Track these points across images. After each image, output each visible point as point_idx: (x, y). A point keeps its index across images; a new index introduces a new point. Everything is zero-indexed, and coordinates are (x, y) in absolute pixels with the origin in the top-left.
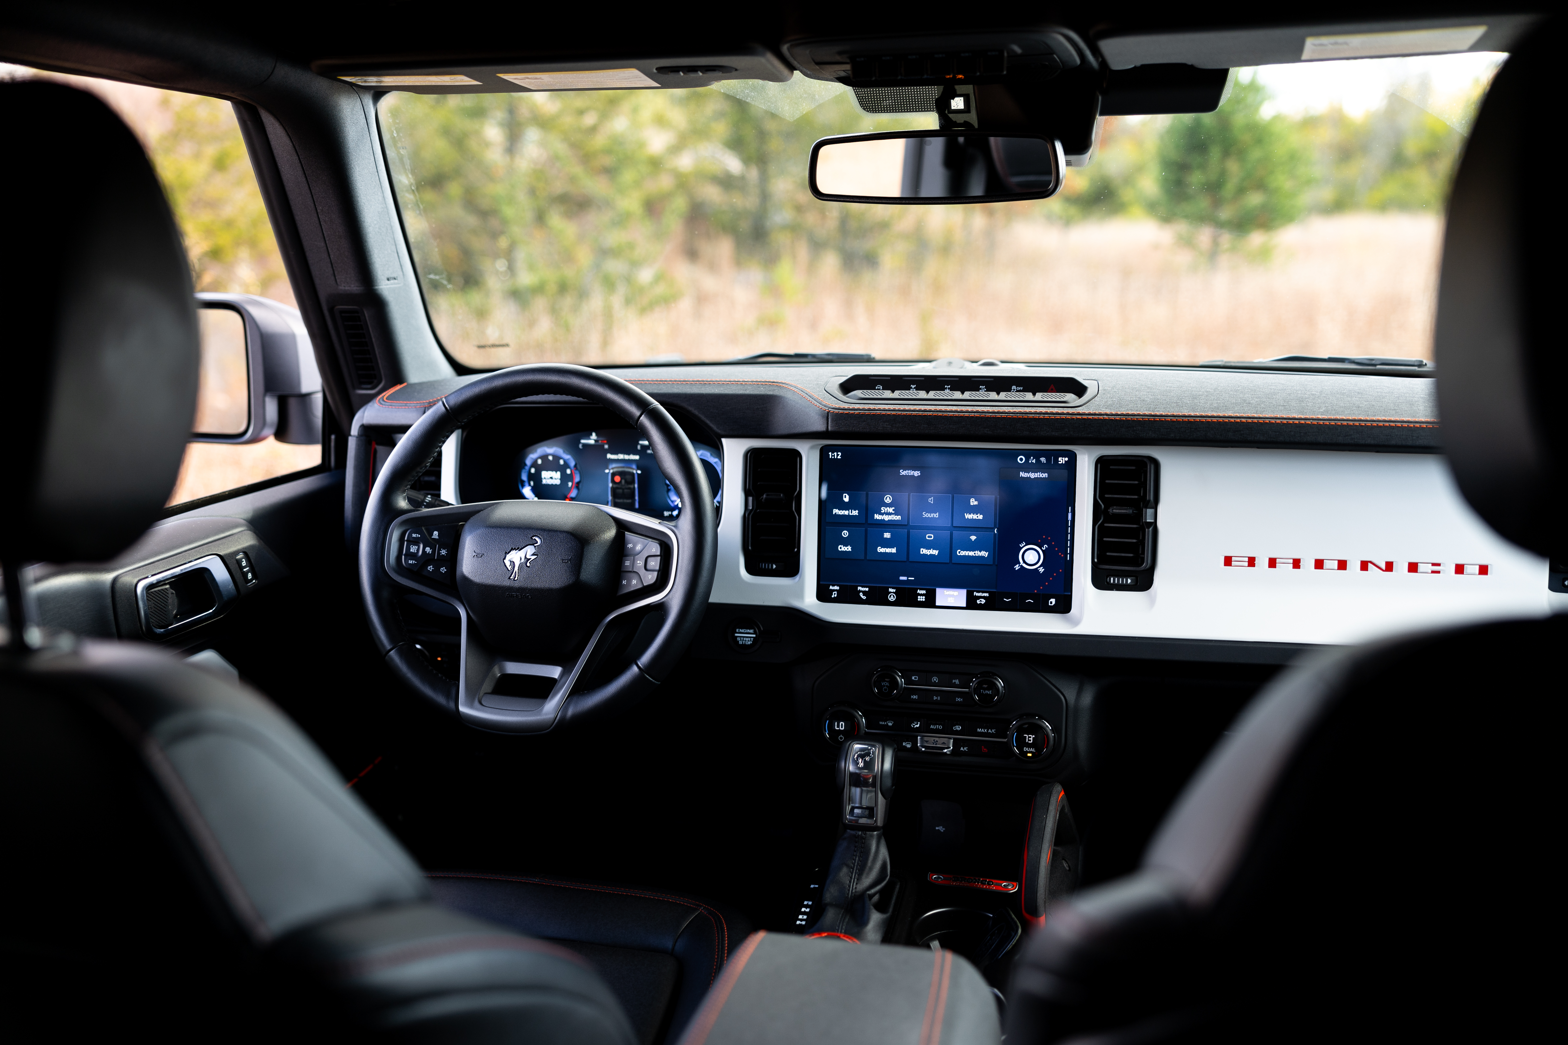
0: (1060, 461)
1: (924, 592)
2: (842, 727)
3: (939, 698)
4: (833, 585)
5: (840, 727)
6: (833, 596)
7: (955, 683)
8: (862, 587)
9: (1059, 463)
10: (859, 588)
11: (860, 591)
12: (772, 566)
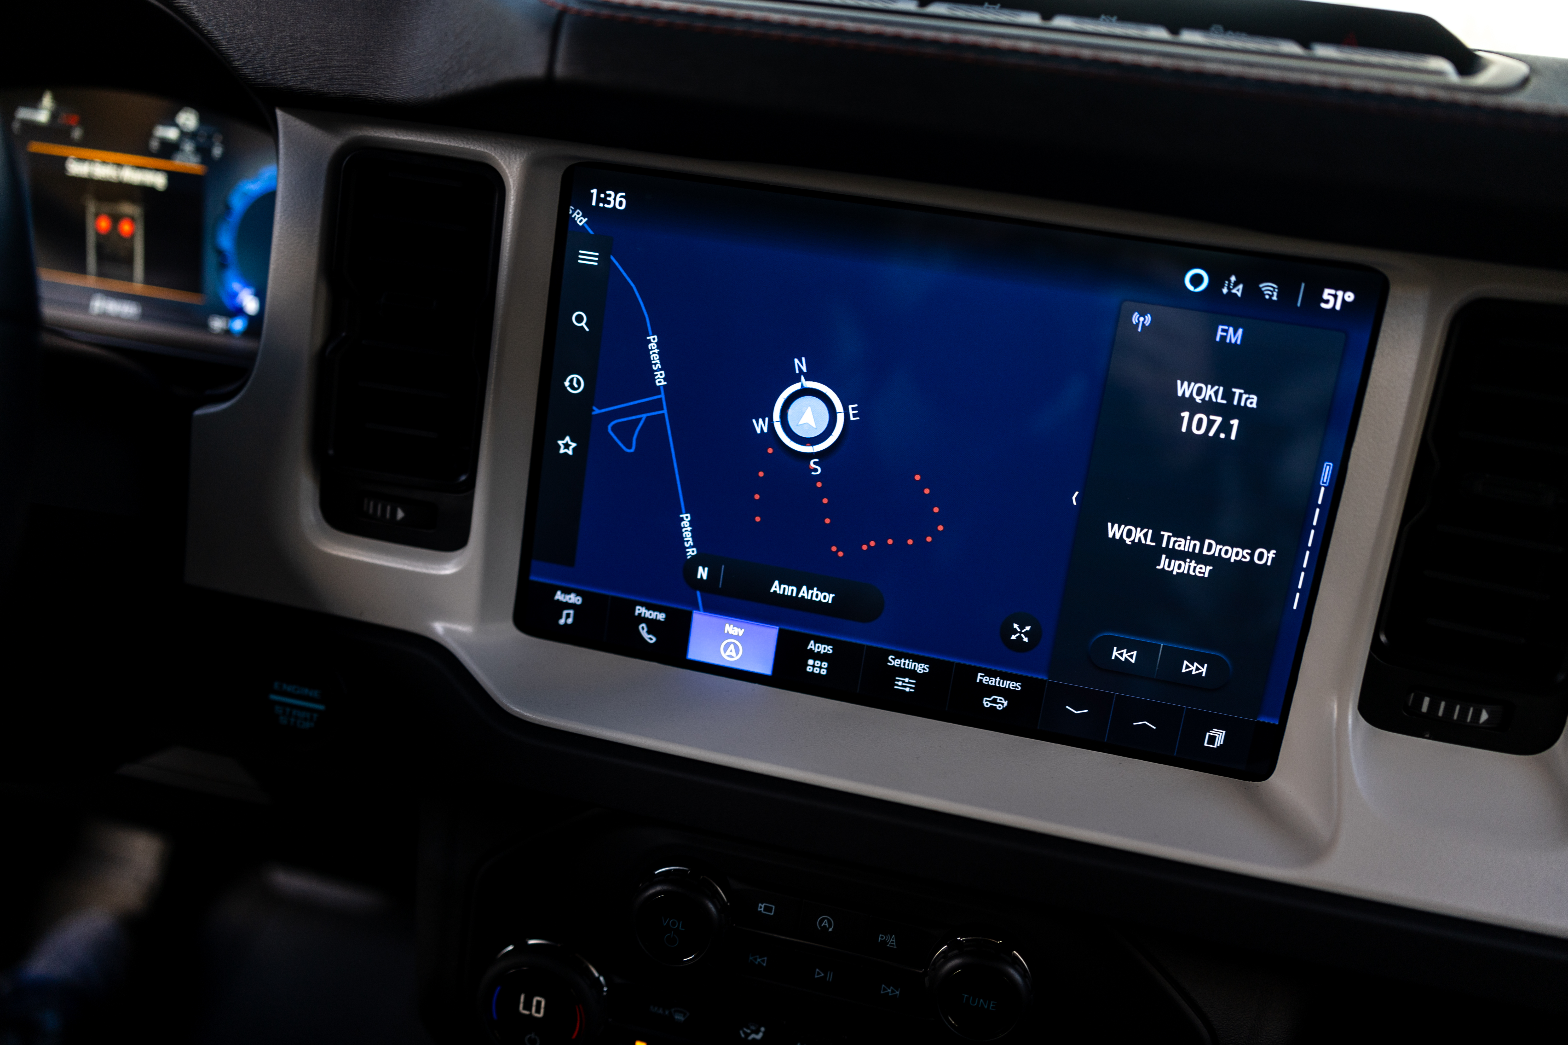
0: (1327, 302)
1: (828, 649)
2: (538, 1011)
3: (830, 976)
4: (567, 591)
5: (534, 1009)
6: (562, 622)
7: (884, 942)
8: (648, 609)
9: (1323, 305)
10: (640, 610)
11: (642, 619)
12: (394, 513)
